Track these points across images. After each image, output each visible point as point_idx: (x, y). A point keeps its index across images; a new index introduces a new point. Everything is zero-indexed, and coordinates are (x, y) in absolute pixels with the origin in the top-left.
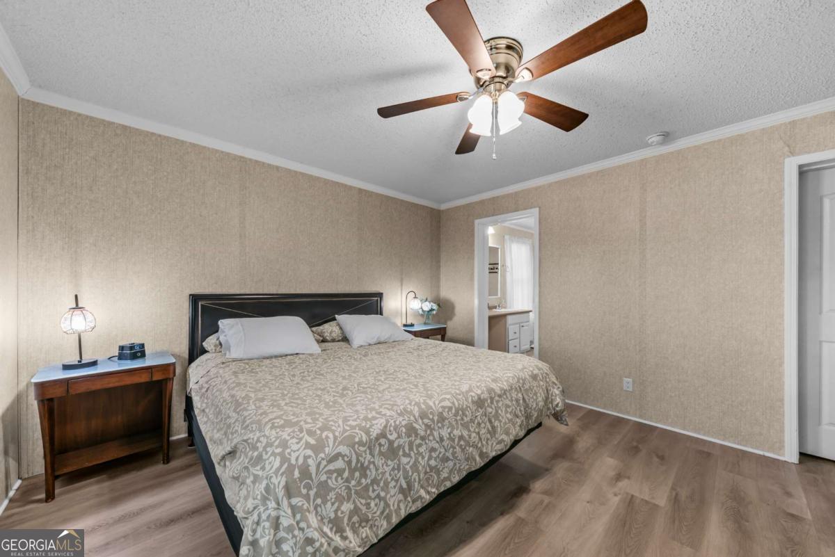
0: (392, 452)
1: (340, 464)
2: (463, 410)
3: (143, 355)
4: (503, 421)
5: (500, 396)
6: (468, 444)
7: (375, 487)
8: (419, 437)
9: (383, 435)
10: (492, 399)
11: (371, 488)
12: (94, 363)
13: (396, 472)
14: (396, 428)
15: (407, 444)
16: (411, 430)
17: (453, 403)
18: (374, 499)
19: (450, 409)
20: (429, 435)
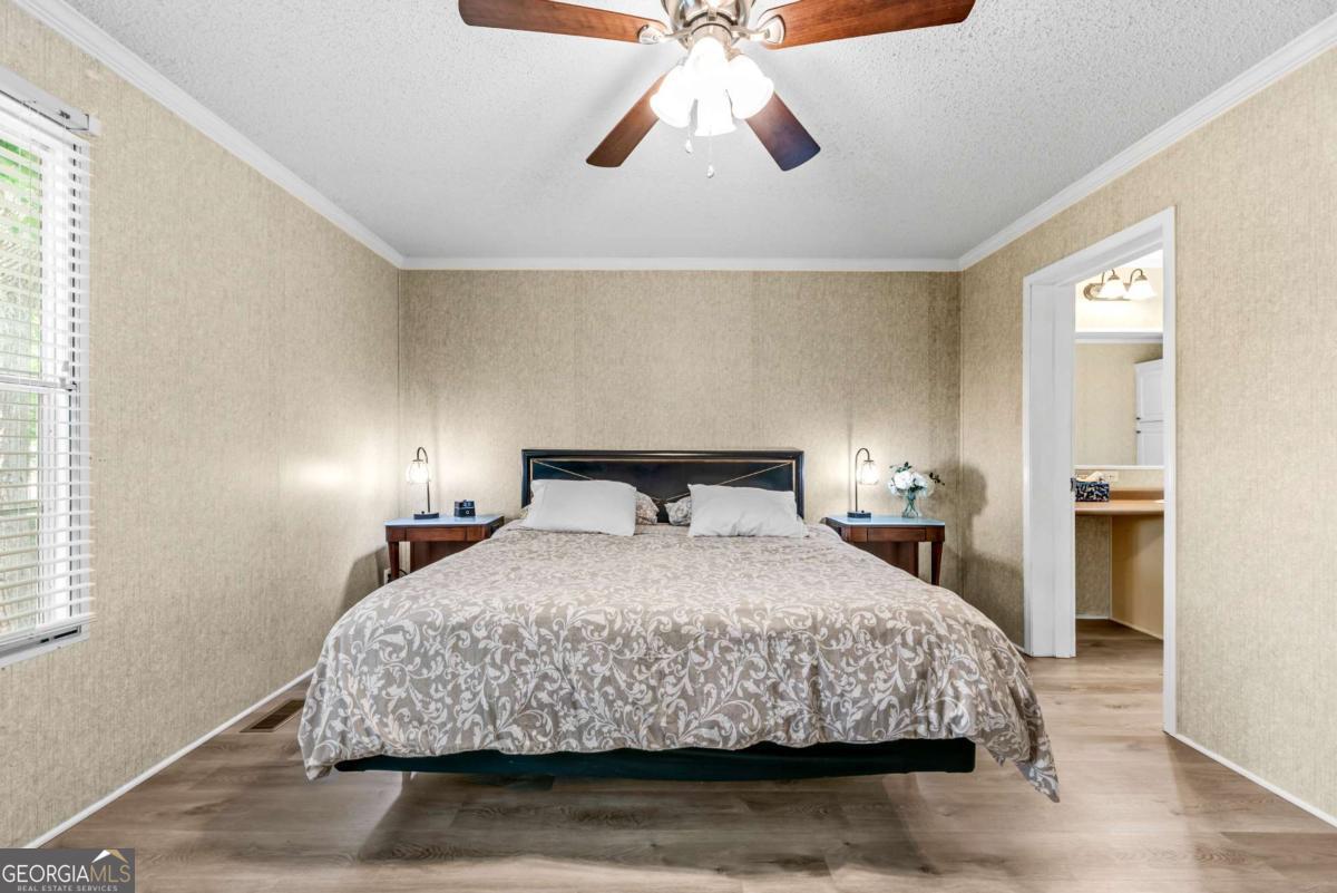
0: (476, 654)
1: (398, 639)
2: (627, 639)
3: (472, 513)
4: (730, 689)
5: (738, 642)
6: (621, 695)
7: (440, 687)
8: (524, 649)
9: (465, 626)
10: (710, 642)
11: (434, 686)
12: (436, 516)
13: (476, 682)
14: (490, 625)
15: (499, 652)
16: (512, 635)
17: (612, 622)
18: (437, 701)
19: (599, 628)
20: (543, 654)
